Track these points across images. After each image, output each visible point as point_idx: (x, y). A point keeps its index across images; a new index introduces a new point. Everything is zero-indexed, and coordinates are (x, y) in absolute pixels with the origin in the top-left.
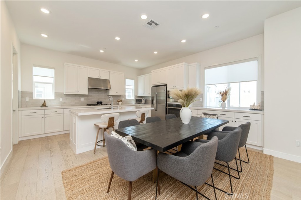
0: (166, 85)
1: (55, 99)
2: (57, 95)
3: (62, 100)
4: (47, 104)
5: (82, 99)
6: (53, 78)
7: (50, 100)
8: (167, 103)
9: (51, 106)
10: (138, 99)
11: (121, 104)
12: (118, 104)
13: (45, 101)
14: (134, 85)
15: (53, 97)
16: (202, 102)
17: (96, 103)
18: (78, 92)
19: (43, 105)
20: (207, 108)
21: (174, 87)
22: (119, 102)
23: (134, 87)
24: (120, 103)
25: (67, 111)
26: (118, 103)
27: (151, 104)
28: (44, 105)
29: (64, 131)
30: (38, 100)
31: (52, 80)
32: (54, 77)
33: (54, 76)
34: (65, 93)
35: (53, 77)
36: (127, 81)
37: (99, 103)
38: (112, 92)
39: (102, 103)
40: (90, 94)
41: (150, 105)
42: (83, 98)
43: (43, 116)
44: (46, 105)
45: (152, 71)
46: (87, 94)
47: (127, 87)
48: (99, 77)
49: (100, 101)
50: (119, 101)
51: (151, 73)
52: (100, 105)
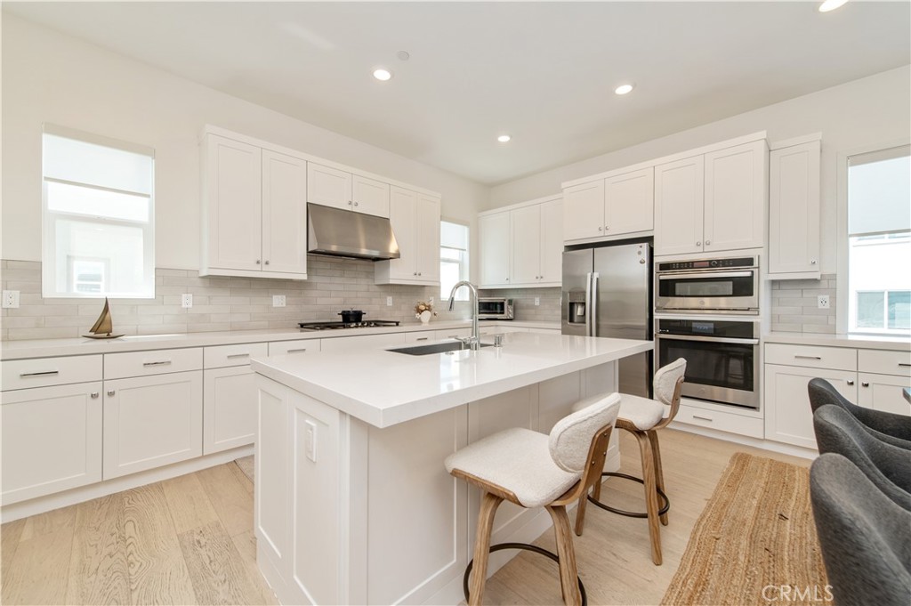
0: (650, 240)
1: (159, 299)
2: (167, 279)
3: (190, 306)
4: (118, 322)
5: (279, 301)
6: (146, 199)
7: (133, 305)
8: (657, 316)
9: (137, 334)
10: (486, 299)
11: (431, 321)
12: (419, 321)
13: (106, 310)
14: (466, 246)
15: (146, 290)
16: (833, 311)
17: (340, 319)
18: (265, 268)
19: (96, 329)
20: (851, 338)
21: (698, 245)
22: (420, 311)
23: (466, 254)
24: (426, 316)
25: (217, 356)
26: (418, 315)
27: (564, 318)
28: (102, 329)
29: (203, 457)
30: (68, 306)
31: (141, 210)
32: (153, 197)
33: (150, 189)
34: (204, 273)
35: (148, 196)
36: (446, 227)
37: (352, 318)
38: (397, 274)
39: (364, 318)
40: (315, 279)
41: (560, 326)
42: (284, 297)
43: (96, 389)
44: (114, 328)
45: (564, 185)
46: (305, 277)
47: (444, 253)
48: (350, 203)
49: (351, 307)
50: (422, 307)
51: (562, 191)
52: (357, 327)
